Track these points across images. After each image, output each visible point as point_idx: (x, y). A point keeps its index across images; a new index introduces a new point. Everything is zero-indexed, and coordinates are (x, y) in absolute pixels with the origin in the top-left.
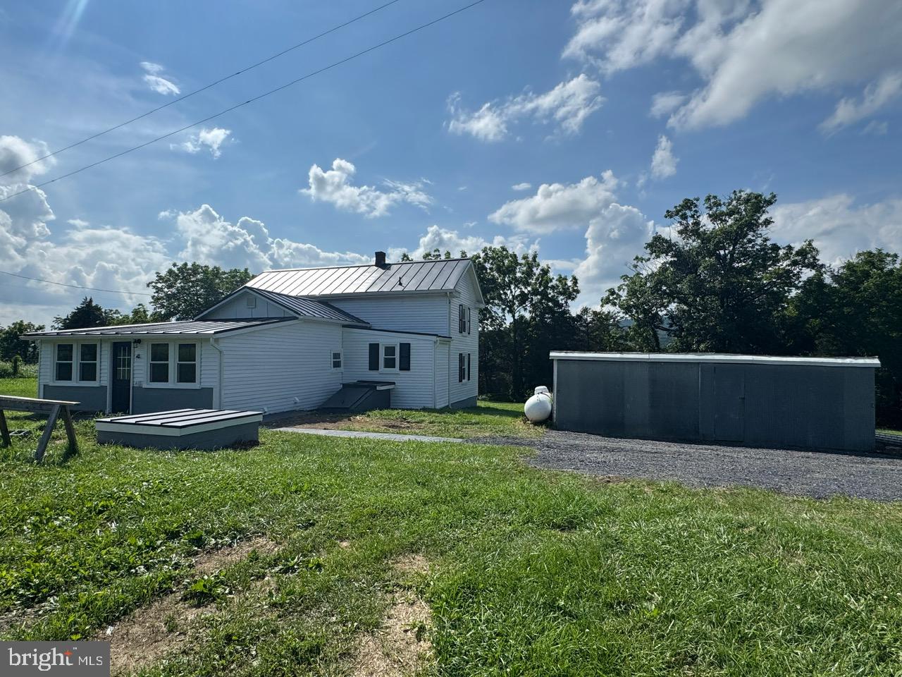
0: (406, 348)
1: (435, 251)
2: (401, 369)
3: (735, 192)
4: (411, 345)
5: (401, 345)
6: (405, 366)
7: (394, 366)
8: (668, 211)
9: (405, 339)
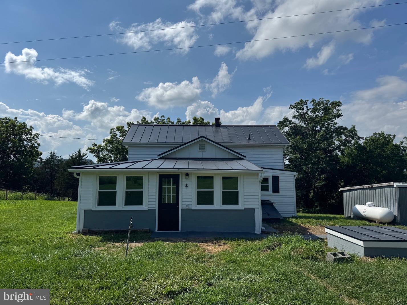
0: (276, 179)
1: (162, 117)
2: (274, 192)
3: (320, 98)
4: (280, 177)
5: (273, 177)
6: (276, 190)
7: (268, 190)
8: (291, 105)
9: (276, 173)
